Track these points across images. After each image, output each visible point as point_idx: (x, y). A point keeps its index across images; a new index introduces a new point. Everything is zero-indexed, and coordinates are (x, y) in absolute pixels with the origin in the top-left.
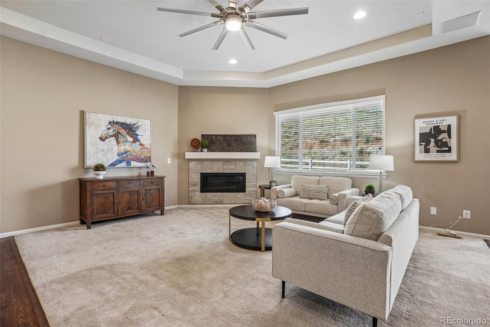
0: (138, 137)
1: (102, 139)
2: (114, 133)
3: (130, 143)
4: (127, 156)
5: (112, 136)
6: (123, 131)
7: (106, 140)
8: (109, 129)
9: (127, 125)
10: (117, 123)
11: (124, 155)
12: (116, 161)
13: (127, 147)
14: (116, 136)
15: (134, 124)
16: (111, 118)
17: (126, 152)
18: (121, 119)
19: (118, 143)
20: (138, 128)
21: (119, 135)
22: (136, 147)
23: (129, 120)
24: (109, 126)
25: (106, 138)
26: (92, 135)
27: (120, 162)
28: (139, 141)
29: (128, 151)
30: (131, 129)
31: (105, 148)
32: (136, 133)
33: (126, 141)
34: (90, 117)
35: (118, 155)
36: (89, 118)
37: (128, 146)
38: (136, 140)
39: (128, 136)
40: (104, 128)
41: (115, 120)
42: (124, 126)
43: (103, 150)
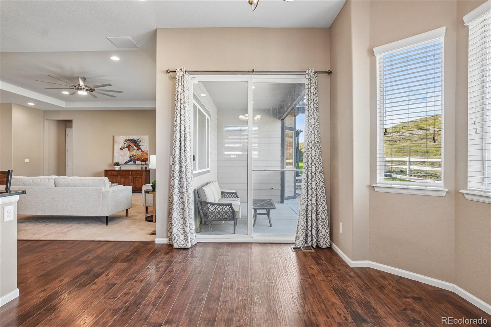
0: (141, 147)
1: (121, 149)
2: (127, 145)
3: (136, 151)
4: (134, 158)
5: (126, 147)
6: (132, 144)
8: (125, 144)
9: (134, 140)
10: (129, 140)
11: (132, 158)
12: (128, 161)
13: (134, 153)
14: (128, 147)
15: (138, 140)
16: (125, 138)
17: (133, 155)
18: (131, 138)
19: (129, 151)
20: (140, 141)
21: (130, 147)
22: (139, 152)
23: (135, 138)
24: (125, 142)
25: (123, 149)
26: (117, 147)
27: (130, 161)
28: (141, 149)
29: (135, 155)
30: (136, 143)
31: (123, 154)
32: (139, 144)
33: (133, 149)
35: (129, 158)
36: (116, 139)
37: (135, 152)
38: (139, 148)
39: (134, 147)
40: (122, 143)
41: (128, 139)
42: (133, 141)
43: (122, 155)
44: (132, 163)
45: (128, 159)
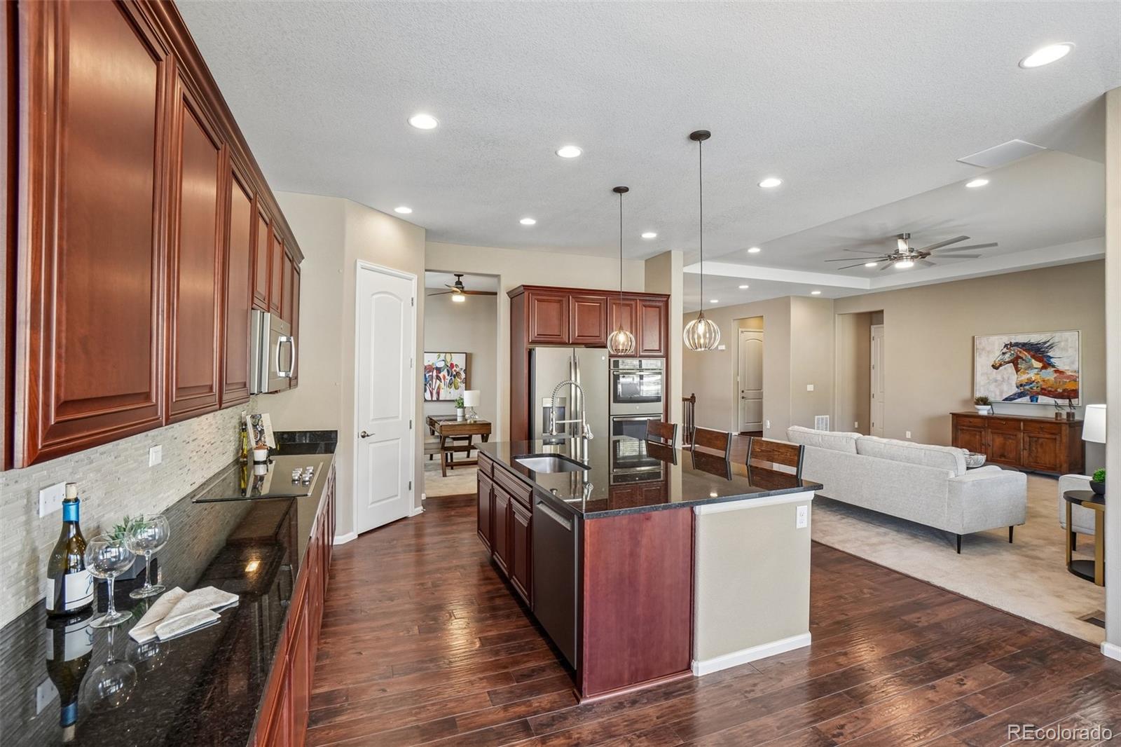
0: (1052, 360)
1: (995, 367)
2: (1012, 358)
3: (1037, 370)
4: (1031, 388)
5: (1009, 362)
6: (1026, 355)
7: (1001, 368)
8: (1004, 354)
9: (1032, 345)
10: (1017, 344)
11: (1027, 387)
12: (1015, 394)
13: (1032, 375)
14: (1015, 362)
15: (1045, 343)
16: (1006, 339)
17: (1030, 382)
18: (1022, 339)
19: (1017, 370)
20: (1051, 347)
21: (1020, 361)
22: (1049, 375)
23: (1034, 338)
24: (1005, 350)
25: (1001, 365)
26: (983, 363)
27: (1020, 395)
28: (1054, 366)
29: (1034, 382)
30: (1039, 352)
31: (999, 378)
32: (1049, 354)
33: (1031, 367)
34: (982, 343)
35: (1017, 387)
36: (980, 343)
37: (1034, 373)
38: (1047, 364)
39: (1033, 360)
40: (998, 353)
41: (1013, 341)
42: (1027, 347)
43: (996, 381)
44: (1026, 399)
45: (1015, 390)
